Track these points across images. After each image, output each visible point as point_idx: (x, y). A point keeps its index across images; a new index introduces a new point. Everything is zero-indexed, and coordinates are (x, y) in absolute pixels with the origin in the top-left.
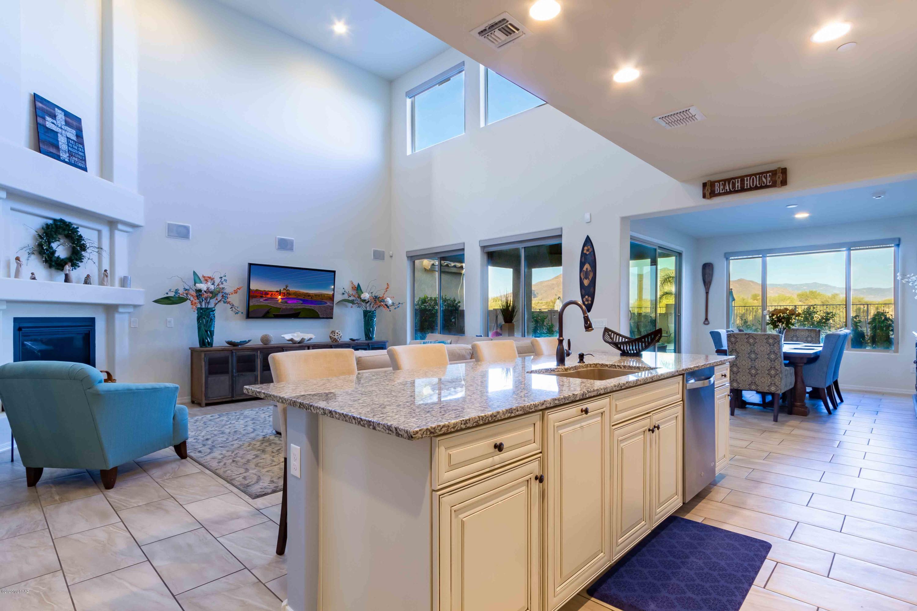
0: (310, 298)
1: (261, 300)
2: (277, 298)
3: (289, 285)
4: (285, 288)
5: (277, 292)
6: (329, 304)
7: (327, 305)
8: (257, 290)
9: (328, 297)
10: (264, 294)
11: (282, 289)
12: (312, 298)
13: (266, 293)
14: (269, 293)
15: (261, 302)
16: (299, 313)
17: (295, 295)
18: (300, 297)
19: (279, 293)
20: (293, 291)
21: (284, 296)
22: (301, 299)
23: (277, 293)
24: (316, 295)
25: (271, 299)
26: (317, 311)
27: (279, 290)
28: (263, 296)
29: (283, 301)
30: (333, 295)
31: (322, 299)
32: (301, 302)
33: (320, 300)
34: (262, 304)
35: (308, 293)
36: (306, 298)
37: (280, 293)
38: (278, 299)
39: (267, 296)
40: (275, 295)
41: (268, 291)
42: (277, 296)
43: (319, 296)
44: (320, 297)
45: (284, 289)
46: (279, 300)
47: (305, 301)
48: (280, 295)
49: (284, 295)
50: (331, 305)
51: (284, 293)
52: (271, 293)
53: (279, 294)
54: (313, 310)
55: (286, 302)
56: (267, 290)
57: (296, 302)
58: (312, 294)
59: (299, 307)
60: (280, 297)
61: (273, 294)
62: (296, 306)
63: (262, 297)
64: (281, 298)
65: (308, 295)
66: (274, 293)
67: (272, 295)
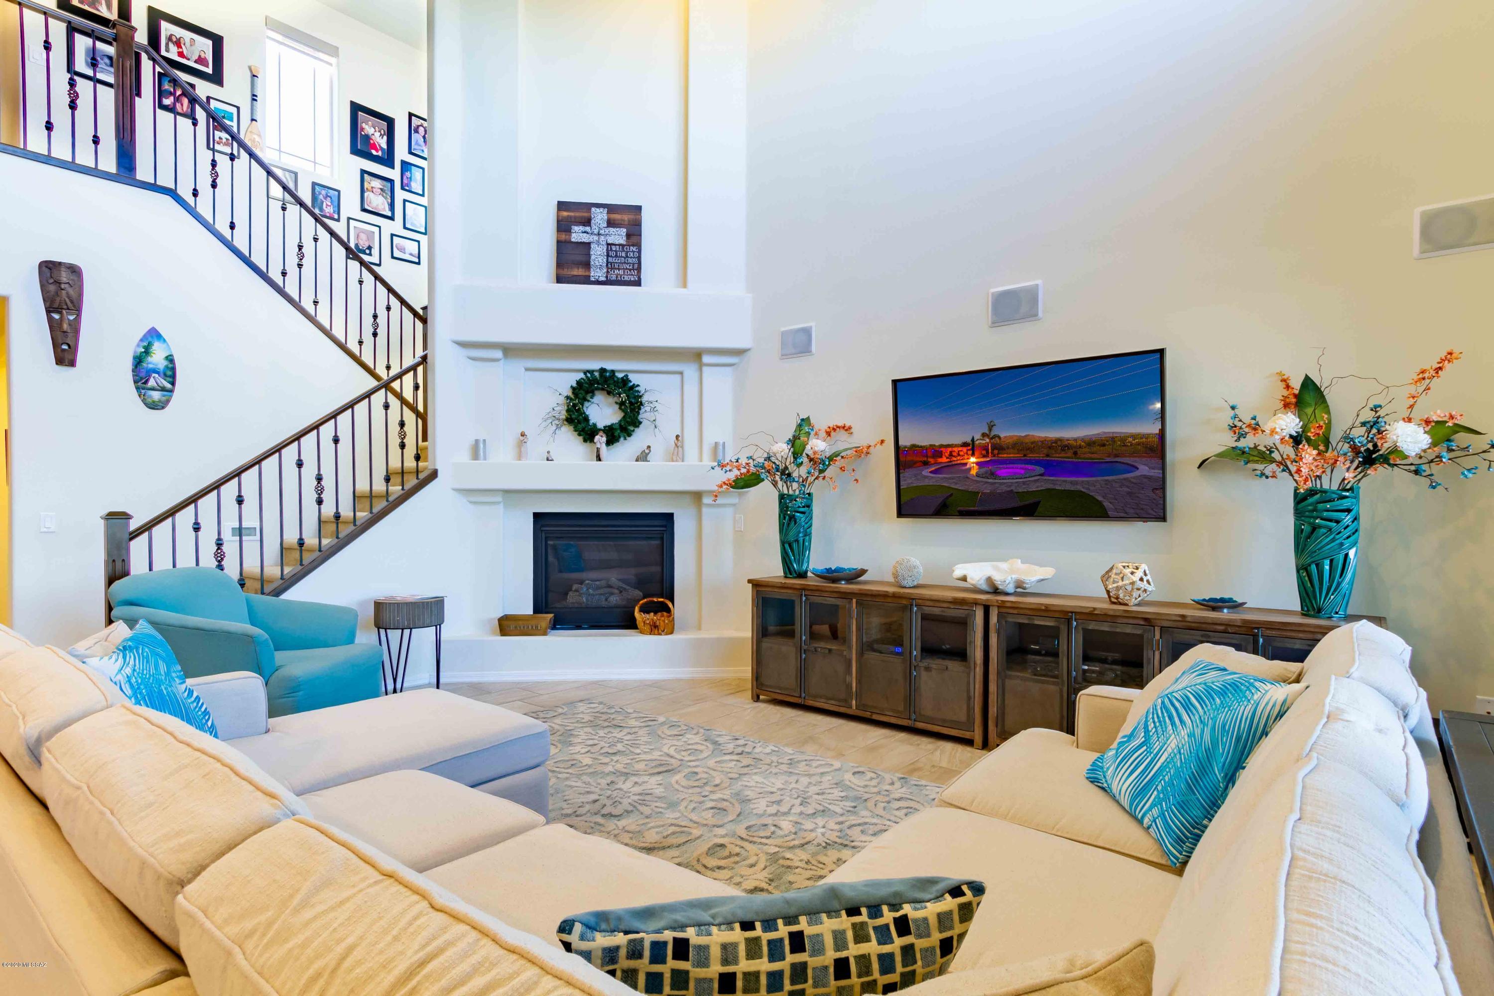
0: (1070, 453)
1: (926, 472)
2: (966, 464)
3: (996, 422)
4: (988, 433)
5: (965, 445)
6: (1144, 469)
7: (1137, 473)
8: (914, 446)
9: (1139, 444)
10: (929, 454)
11: (977, 436)
12: (1075, 453)
13: (936, 451)
14: (943, 449)
15: (926, 477)
16: (1036, 505)
17: (1019, 451)
18: (1031, 456)
19: (971, 447)
20: (1011, 437)
21: (984, 456)
22: (1038, 462)
23: (965, 449)
24: (1091, 443)
25: (950, 466)
26: (1100, 498)
27: (969, 440)
28: (930, 460)
29: (984, 470)
30: (1162, 435)
31: (1116, 456)
32: (1040, 470)
33: (1108, 460)
34: (926, 482)
35: (1058, 440)
36: (1057, 456)
37: (973, 450)
38: (968, 466)
39: (940, 460)
40: (959, 455)
41: (942, 446)
42: (966, 456)
43: (1104, 445)
44: (1108, 449)
45: (984, 435)
46: (970, 469)
47: (1051, 468)
48: (973, 455)
49: (984, 452)
50: (1157, 473)
51: (985, 448)
52: (950, 449)
53: (970, 452)
54: (1081, 494)
55: (993, 474)
56: (937, 444)
57: (1023, 471)
58: (1075, 440)
59: (1033, 488)
60: (973, 460)
61: (954, 454)
62: (1024, 483)
63: (926, 464)
64: (977, 464)
65: (1062, 445)
66: (955, 449)
67: (951, 455)
